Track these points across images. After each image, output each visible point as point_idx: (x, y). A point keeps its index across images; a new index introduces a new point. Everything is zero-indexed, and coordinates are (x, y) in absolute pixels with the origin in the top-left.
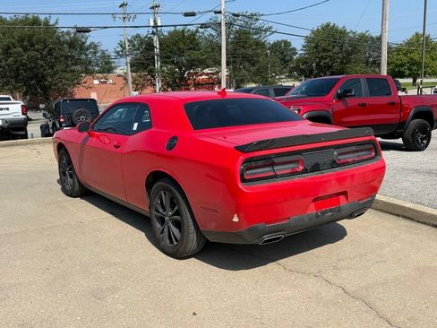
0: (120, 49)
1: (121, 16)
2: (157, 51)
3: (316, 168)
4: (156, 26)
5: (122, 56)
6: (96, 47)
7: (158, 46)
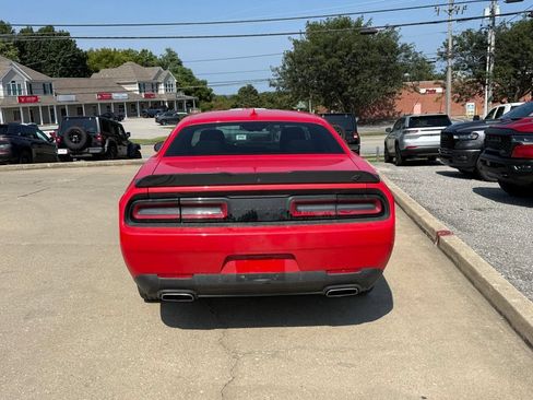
0: (443, 50)
1: (447, 8)
2: (491, 50)
3: (251, 217)
4: (493, 16)
5: (445, 59)
6: (408, 48)
7: (493, 44)
